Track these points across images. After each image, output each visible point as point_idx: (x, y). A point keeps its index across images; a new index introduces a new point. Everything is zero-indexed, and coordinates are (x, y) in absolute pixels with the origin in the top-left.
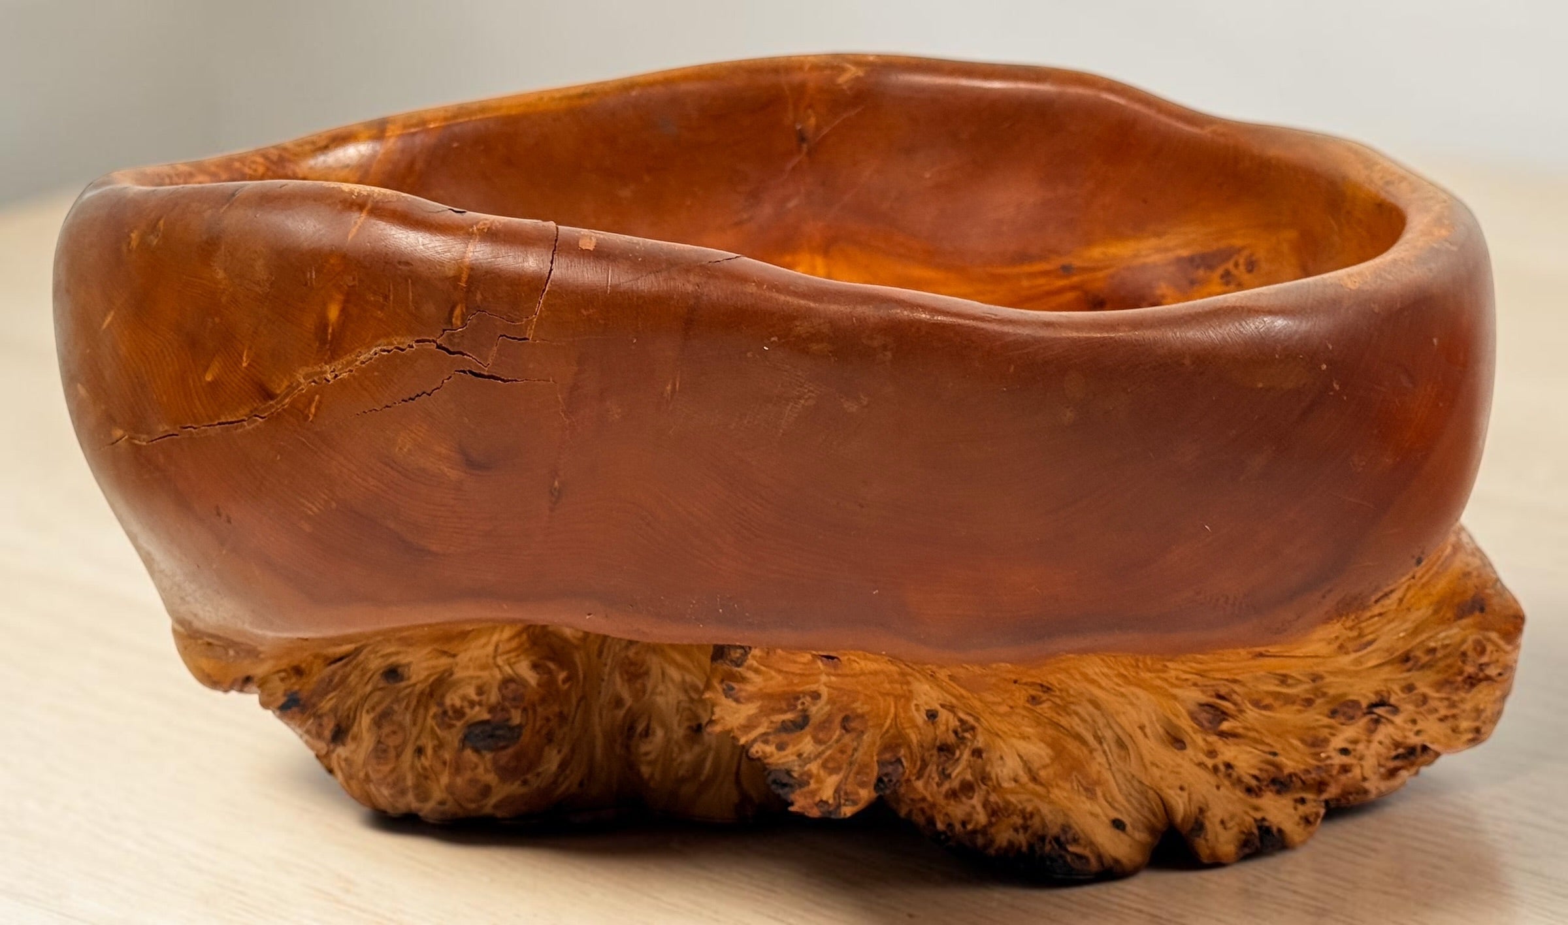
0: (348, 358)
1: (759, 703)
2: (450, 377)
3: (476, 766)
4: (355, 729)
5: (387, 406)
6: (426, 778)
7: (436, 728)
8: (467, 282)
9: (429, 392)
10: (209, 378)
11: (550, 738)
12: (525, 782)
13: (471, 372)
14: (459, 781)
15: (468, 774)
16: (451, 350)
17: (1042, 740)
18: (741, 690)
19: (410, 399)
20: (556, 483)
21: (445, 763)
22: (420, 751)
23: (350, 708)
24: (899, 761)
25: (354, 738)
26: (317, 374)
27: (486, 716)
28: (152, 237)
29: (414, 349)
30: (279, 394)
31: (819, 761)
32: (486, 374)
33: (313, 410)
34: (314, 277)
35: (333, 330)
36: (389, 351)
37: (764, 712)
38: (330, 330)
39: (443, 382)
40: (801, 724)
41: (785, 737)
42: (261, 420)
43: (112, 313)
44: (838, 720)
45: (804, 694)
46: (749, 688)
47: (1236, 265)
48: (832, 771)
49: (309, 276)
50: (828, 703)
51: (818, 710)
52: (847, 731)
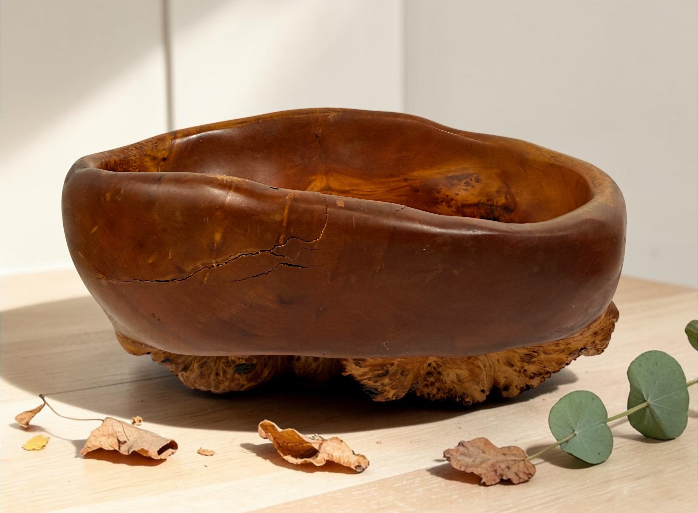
0: (225, 257)
1: (369, 368)
2: (277, 266)
3: (240, 379)
4: (192, 367)
5: (244, 279)
6: (219, 383)
7: (224, 367)
8: (287, 223)
9: (266, 273)
10: (150, 261)
11: (265, 366)
12: (256, 381)
13: (286, 264)
14: (233, 384)
15: (236, 382)
16: (277, 254)
17: (467, 370)
18: (363, 364)
19: (257, 276)
20: (321, 309)
21: (227, 379)
22: (217, 374)
23: (190, 361)
24: (418, 382)
25: (191, 370)
26: (209, 264)
27: (244, 362)
28: (117, 197)
29: (259, 254)
30: (188, 272)
31: (390, 386)
32: (293, 264)
33: (206, 279)
34: (207, 221)
35: (217, 245)
36: (246, 255)
37: (371, 371)
38: (215, 245)
39: (273, 268)
40: (385, 374)
41: (378, 379)
42: (178, 282)
43: (97, 227)
44: (400, 372)
45: (388, 364)
46: (367, 363)
47: (471, 180)
48: (394, 389)
49: (205, 220)
50: (397, 366)
51: (392, 369)
52: (402, 375)
